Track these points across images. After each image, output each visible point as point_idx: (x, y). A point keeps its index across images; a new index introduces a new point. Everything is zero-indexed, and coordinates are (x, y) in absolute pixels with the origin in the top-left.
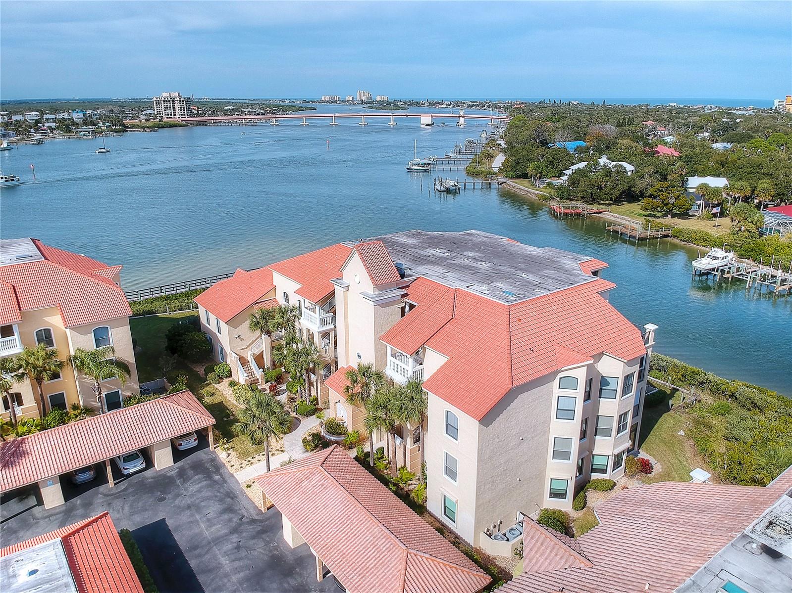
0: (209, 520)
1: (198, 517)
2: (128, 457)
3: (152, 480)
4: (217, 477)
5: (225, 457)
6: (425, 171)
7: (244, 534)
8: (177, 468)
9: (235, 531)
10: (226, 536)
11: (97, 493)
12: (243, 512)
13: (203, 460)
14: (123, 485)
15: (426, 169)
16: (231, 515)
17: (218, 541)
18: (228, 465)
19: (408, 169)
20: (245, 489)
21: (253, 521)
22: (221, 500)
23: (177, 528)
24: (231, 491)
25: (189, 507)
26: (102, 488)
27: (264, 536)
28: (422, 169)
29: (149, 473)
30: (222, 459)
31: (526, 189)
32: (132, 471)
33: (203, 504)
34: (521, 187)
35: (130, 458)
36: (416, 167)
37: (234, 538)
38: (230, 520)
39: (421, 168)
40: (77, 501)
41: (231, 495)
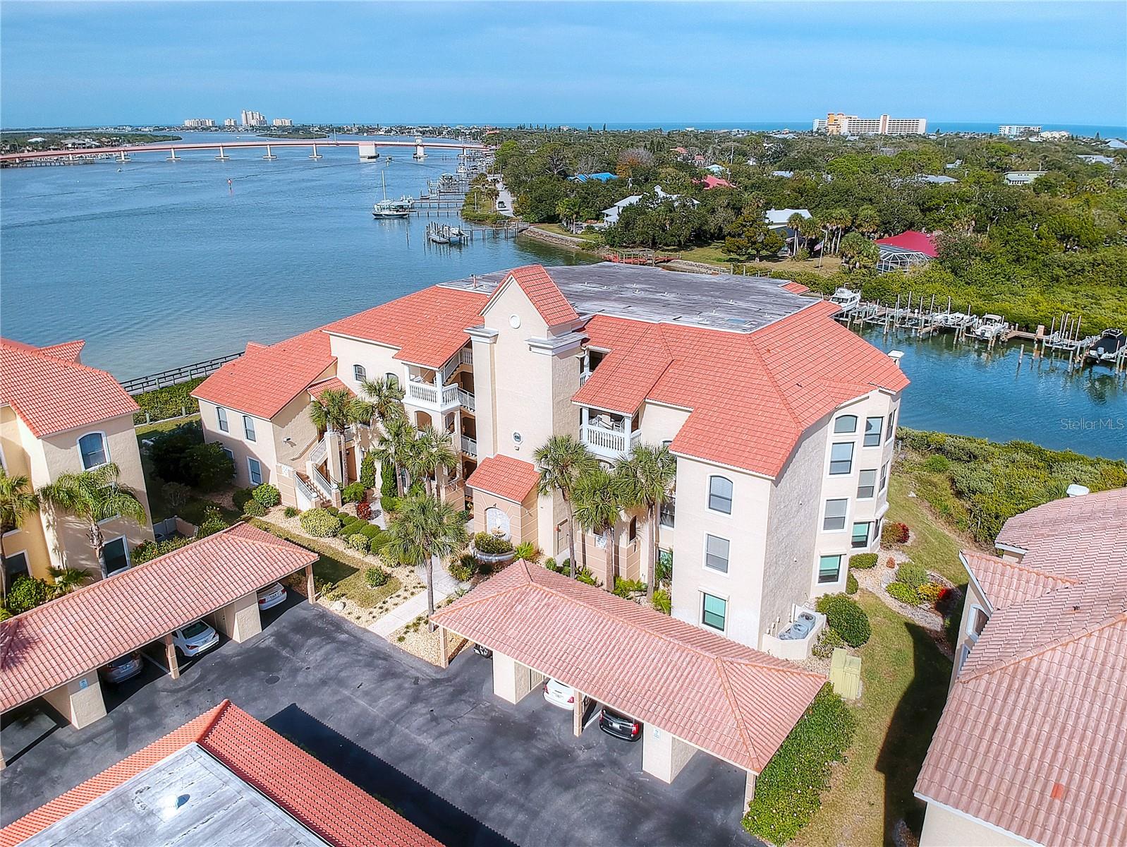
0: (366, 693)
1: (347, 693)
2: (188, 629)
3: (240, 658)
4: (343, 637)
5: (341, 608)
6: (402, 217)
7: (433, 701)
8: (272, 635)
9: (415, 699)
10: (407, 708)
11: (157, 691)
12: (413, 672)
13: (307, 619)
14: (195, 673)
15: (402, 214)
16: (400, 681)
17: (397, 716)
18: (352, 618)
19: (375, 215)
20: (398, 644)
21: (435, 683)
22: (369, 665)
23: (324, 713)
24: (377, 651)
25: (324, 682)
26: (160, 683)
27: (463, 697)
28: (397, 215)
29: (226, 649)
30: (336, 612)
31: (560, 236)
32: (201, 649)
33: (343, 674)
34: (552, 234)
35: (193, 630)
36: (387, 212)
37: (420, 708)
38: (400, 687)
39: (395, 213)
40: (127, 707)
41: (382, 656)
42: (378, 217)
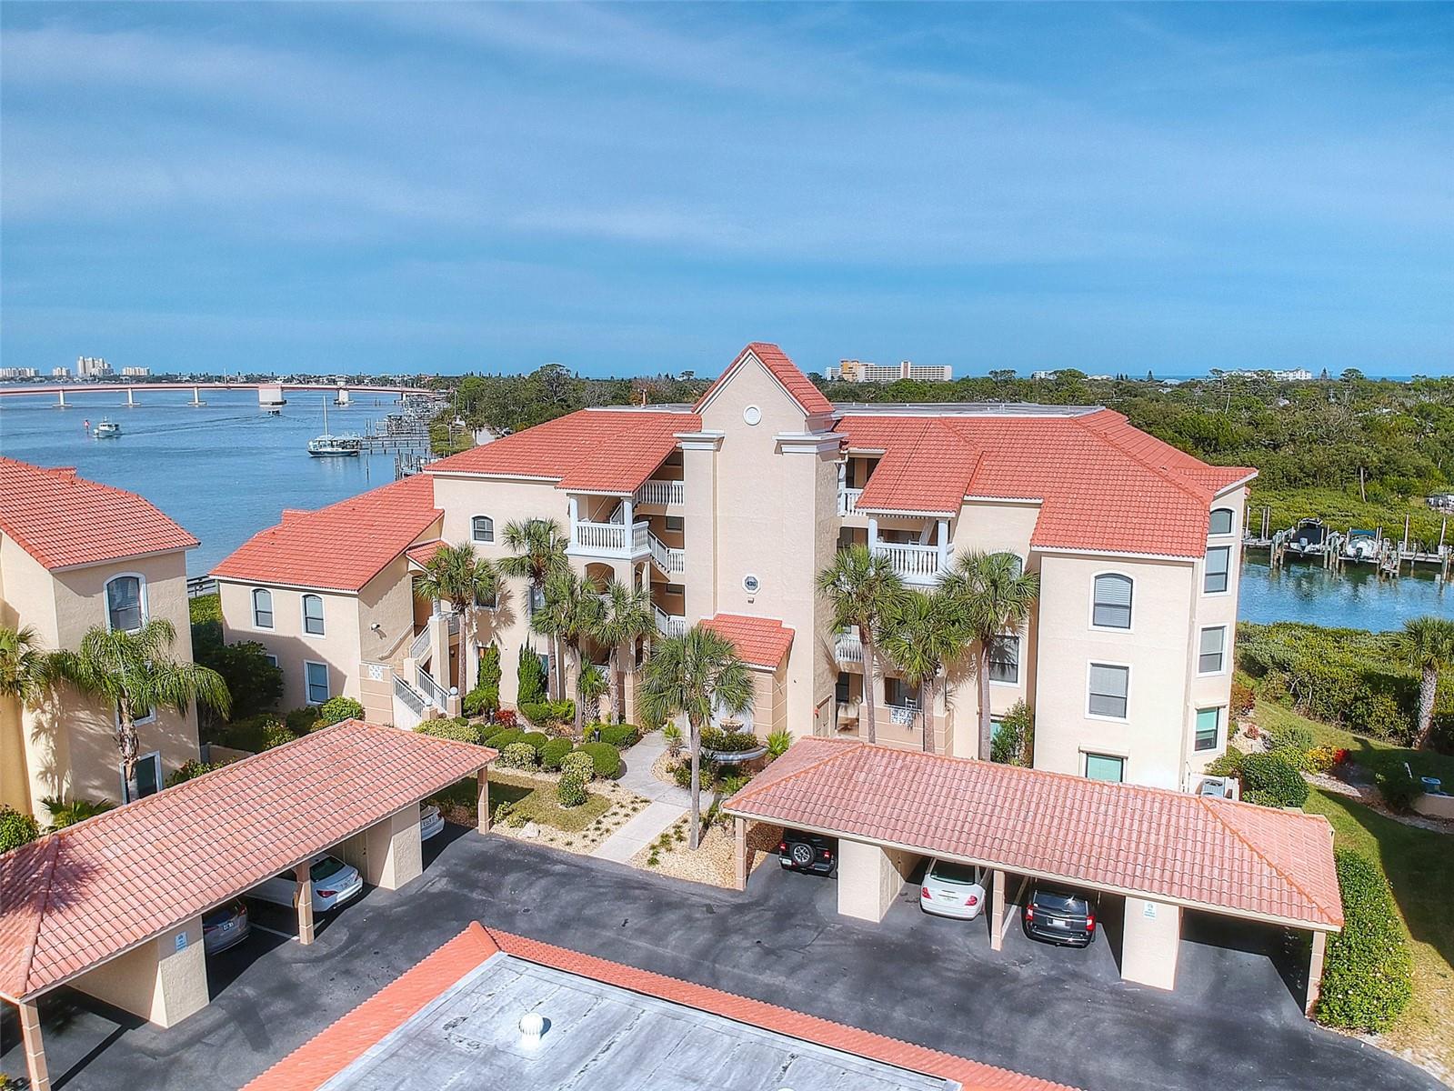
0: (641, 931)
1: (609, 934)
3: (404, 908)
4: (559, 868)
5: (535, 834)
7: (753, 929)
8: (443, 875)
9: (723, 930)
10: (718, 942)
11: (285, 963)
13: (487, 852)
14: (338, 933)
15: (351, 452)
16: (685, 912)
18: (558, 845)
20: (651, 869)
21: (740, 909)
22: (622, 897)
25: (565, 924)
26: (283, 951)
27: (793, 921)
28: (342, 453)
29: (372, 899)
30: (530, 841)
32: (342, 896)
36: (328, 449)
37: (739, 940)
38: (689, 918)
39: (340, 450)
41: (636, 885)
42: (317, 455)
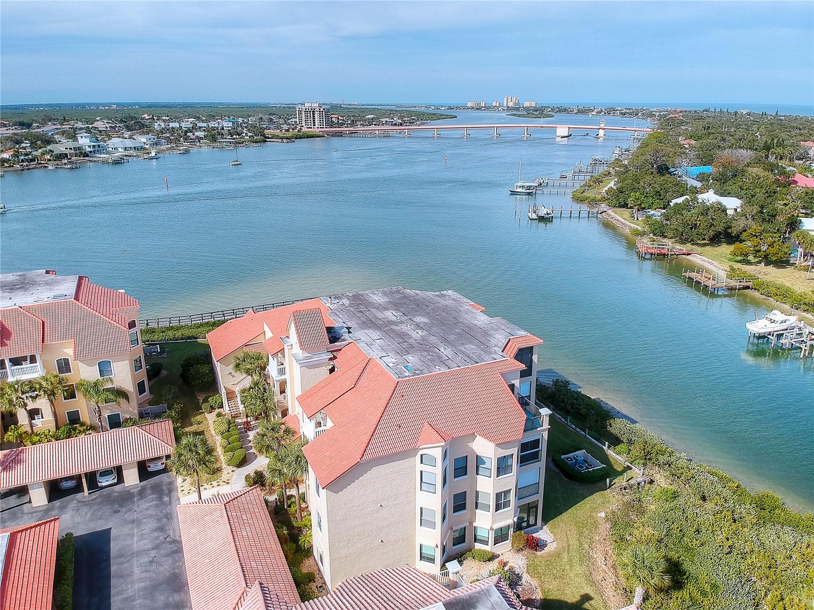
0: (142, 535)
1: (136, 531)
2: (104, 472)
3: (118, 494)
4: (166, 499)
5: (181, 482)
6: (529, 194)
7: (162, 551)
8: (141, 486)
9: (156, 547)
10: (149, 550)
11: (73, 500)
12: (171, 532)
13: (163, 482)
14: (95, 495)
15: (530, 192)
16: (160, 534)
17: (139, 553)
18: (180, 489)
21: (172, 542)
22: (159, 520)
23: (117, 538)
24: (171, 513)
25: (133, 521)
26: (79, 496)
28: (526, 192)
29: (118, 488)
30: (177, 484)
31: (623, 221)
32: (104, 484)
33: (144, 520)
34: (619, 218)
35: (106, 473)
37: (153, 553)
38: (157, 538)
40: (57, 503)
41: (169, 517)
42: (513, 193)
